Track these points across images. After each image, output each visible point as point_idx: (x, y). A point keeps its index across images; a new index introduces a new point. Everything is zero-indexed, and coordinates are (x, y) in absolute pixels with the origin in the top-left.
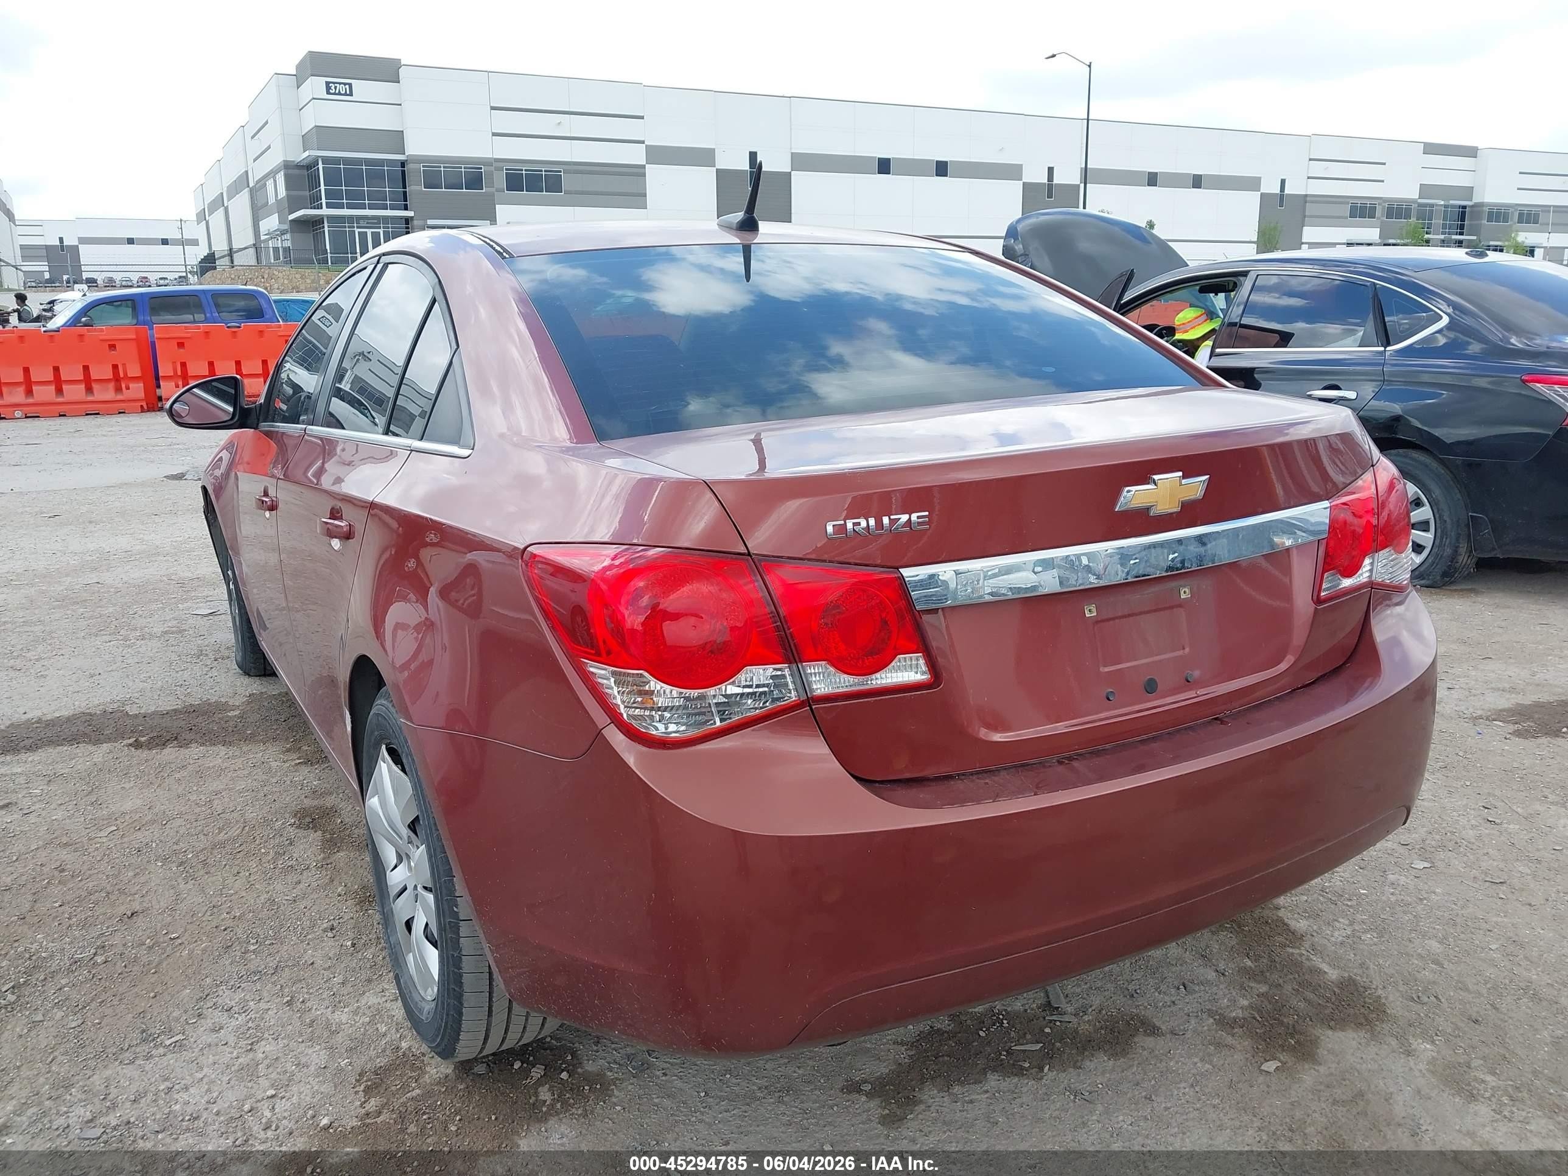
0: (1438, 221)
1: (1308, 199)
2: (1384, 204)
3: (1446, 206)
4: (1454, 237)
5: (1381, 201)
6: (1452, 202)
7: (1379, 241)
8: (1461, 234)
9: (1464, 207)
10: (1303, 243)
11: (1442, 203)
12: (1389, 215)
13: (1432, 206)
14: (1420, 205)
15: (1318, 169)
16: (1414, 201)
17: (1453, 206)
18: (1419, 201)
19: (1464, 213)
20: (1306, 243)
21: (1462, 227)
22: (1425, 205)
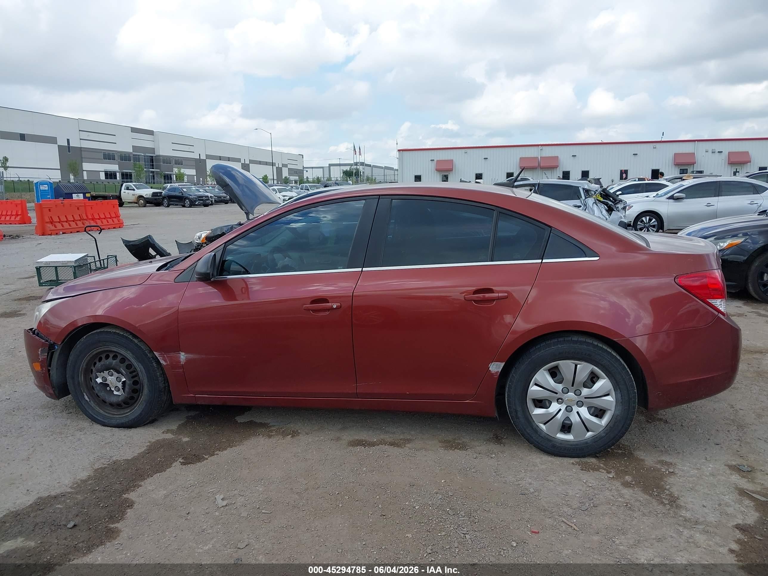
0: (143, 163)
1: (82, 149)
2: (118, 154)
3: (144, 156)
4: (150, 170)
5: (116, 152)
6: (147, 154)
7: (119, 171)
8: (153, 168)
9: (152, 157)
10: (84, 171)
11: (143, 154)
12: (122, 159)
13: (139, 156)
14: (134, 155)
15: (84, 135)
16: (131, 153)
17: (147, 156)
18: (133, 153)
19: (153, 159)
20: (85, 171)
21: (153, 165)
22: (136, 155)
